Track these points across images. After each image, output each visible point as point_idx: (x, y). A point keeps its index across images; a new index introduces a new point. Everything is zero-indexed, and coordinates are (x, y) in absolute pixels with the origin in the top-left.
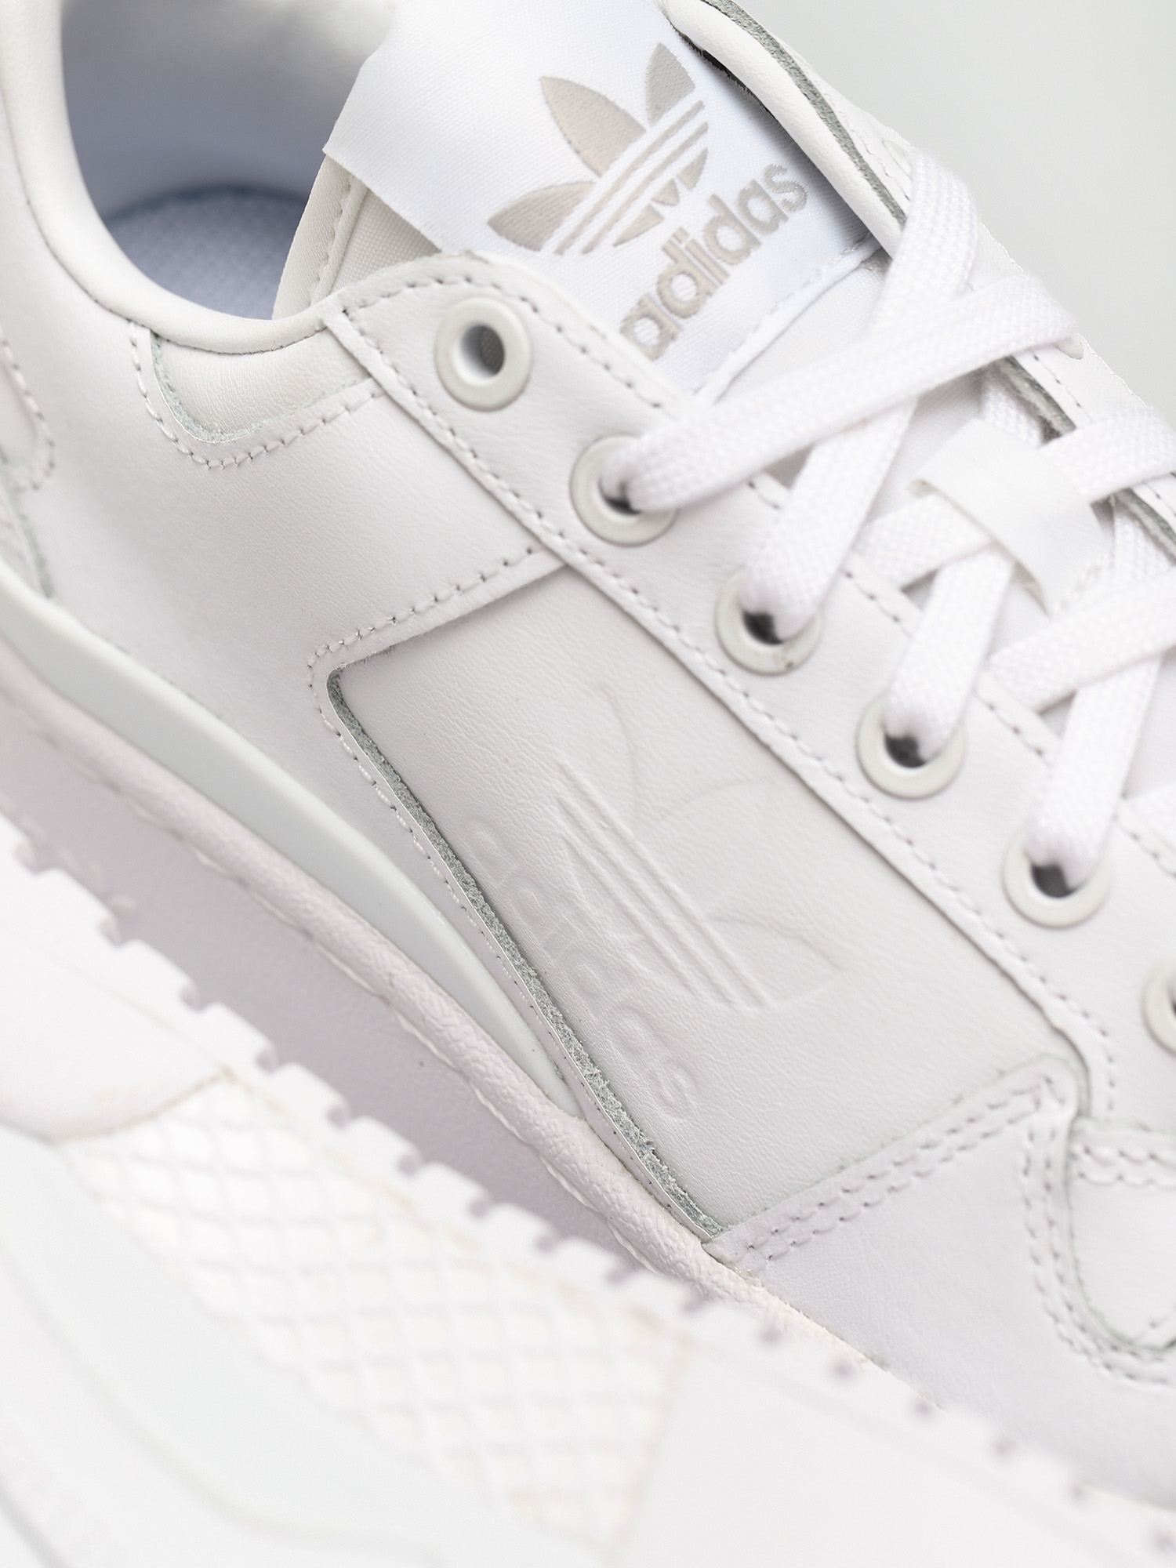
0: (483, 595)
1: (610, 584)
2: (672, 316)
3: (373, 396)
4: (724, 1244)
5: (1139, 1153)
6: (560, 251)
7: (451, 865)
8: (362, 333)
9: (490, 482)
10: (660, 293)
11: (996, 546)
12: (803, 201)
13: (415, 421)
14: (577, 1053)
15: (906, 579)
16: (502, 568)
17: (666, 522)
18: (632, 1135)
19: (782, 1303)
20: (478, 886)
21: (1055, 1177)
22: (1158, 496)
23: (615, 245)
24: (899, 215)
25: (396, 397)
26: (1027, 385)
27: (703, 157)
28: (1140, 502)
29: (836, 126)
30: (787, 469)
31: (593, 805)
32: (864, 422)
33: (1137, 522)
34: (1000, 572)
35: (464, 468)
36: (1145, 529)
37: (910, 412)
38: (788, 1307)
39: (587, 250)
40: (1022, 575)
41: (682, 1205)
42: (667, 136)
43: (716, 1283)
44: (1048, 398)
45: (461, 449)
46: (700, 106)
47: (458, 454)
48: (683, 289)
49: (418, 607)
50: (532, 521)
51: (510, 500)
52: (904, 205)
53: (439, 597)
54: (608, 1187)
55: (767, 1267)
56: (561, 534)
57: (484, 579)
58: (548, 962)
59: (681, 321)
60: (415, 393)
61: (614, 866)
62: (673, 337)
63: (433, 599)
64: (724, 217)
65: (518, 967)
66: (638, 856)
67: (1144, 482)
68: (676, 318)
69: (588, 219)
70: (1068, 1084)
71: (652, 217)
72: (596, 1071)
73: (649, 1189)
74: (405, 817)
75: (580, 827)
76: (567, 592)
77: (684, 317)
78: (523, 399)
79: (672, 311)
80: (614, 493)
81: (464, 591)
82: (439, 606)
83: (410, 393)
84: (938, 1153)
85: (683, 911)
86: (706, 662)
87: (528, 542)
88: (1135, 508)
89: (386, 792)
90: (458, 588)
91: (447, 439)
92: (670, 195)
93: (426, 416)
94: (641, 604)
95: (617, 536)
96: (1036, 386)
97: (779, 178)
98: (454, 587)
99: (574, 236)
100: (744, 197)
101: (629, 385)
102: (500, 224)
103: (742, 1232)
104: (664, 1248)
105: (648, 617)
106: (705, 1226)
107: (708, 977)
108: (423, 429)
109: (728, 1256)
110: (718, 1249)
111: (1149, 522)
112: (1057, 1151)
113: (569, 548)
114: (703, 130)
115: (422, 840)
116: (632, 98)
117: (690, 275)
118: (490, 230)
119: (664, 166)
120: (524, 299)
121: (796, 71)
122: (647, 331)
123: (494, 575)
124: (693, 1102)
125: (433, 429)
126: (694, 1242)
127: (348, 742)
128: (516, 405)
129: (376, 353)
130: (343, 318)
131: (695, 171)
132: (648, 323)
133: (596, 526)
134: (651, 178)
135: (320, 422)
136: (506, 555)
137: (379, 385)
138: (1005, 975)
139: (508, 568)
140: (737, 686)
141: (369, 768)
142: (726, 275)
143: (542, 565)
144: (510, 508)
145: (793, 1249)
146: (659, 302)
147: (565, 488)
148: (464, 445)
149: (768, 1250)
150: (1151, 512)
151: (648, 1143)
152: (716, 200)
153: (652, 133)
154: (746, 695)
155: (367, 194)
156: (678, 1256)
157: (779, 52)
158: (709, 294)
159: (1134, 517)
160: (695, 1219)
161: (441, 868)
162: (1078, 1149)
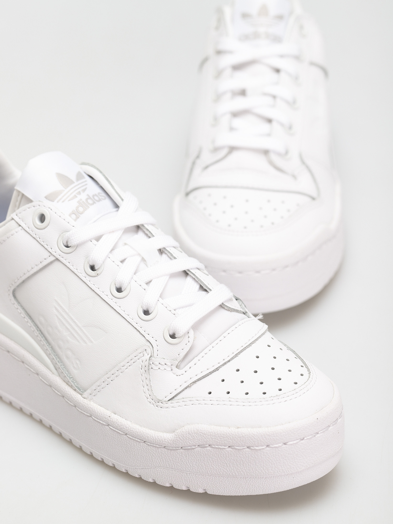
0: (41, 266)
1: (64, 262)
2: (78, 214)
3: (21, 230)
4: (85, 395)
5: (163, 363)
6: (58, 202)
7: (35, 327)
8: (20, 218)
9: (42, 243)
10: (76, 210)
11: (139, 255)
12: (105, 199)
13: (29, 233)
14: (58, 361)
15: (121, 260)
16: (44, 260)
17: (75, 248)
18: (68, 376)
19: (96, 405)
20: (40, 331)
21: (146, 368)
22: (170, 250)
23: (68, 201)
24: (122, 200)
25: (25, 229)
26: (146, 230)
27: (86, 189)
28: (167, 250)
29: (111, 185)
30: (98, 239)
31: (61, 307)
32: (113, 232)
33: (166, 255)
34: (139, 259)
35: (37, 241)
36: (168, 256)
37: (122, 232)
38: (97, 405)
39: (63, 202)
40: (143, 260)
41: (77, 388)
42: (79, 184)
43: (84, 402)
44: (150, 232)
45: (37, 237)
46: (86, 181)
47: (36, 239)
48: (81, 209)
49: (29, 270)
50: (50, 250)
51: (46, 246)
52: (123, 198)
53: (33, 267)
54: (64, 388)
55: (94, 398)
56: (55, 252)
57: (41, 263)
58: (53, 343)
59: (80, 215)
60: (29, 228)
61: (65, 319)
62: (78, 218)
63: (31, 268)
64: (89, 198)
65: (47, 345)
66: (69, 316)
67: (167, 247)
68: (79, 214)
69: (63, 196)
70: (149, 351)
71: (75, 197)
72: (62, 364)
73: (71, 387)
74: (27, 319)
75: (59, 312)
76: (57, 263)
77: (81, 214)
78: (49, 226)
79: (79, 213)
80: (65, 244)
81: (37, 266)
82: (32, 269)
83: (28, 228)
84: (125, 367)
85: (78, 326)
86: (82, 276)
87: (50, 254)
88: (166, 252)
89: (23, 314)
90: (36, 265)
91: (34, 236)
92: (79, 193)
93: (31, 232)
94: (70, 265)
95: (66, 252)
96: (148, 230)
97: (101, 194)
98: (35, 265)
99: (60, 199)
100: (93, 196)
101: (68, 223)
102: (46, 197)
103: (89, 391)
104: (74, 398)
105: (71, 267)
106: (82, 392)
107: (82, 339)
108: (30, 235)
109: (86, 397)
110: (84, 396)
111: (169, 254)
112: (147, 363)
113: (57, 255)
114: (86, 184)
115: (30, 323)
116: (73, 178)
117: (82, 207)
118: (45, 199)
119: (79, 188)
120: (49, 208)
121: (104, 176)
122: (74, 216)
123: (43, 261)
124: (80, 366)
125: (32, 234)
126: (80, 396)
127: (16, 305)
128: (47, 228)
129: (22, 222)
130: (16, 216)
131: (84, 190)
132: (74, 215)
133: (62, 250)
134: (75, 190)
135: (11, 235)
136: (45, 257)
137: (22, 227)
138: (138, 330)
139: (45, 260)
140: (88, 280)
141: (21, 310)
142: (89, 207)
143: (52, 258)
144: (46, 248)
145: (98, 393)
146: (76, 211)
147: (56, 243)
148: (38, 237)
149: (93, 394)
150: (169, 252)
151: (72, 378)
152: (88, 195)
153: (76, 183)
154: (90, 281)
155: (23, 195)
156: (77, 399)
157: (101, 172)
158: (85, 210)
159: (166, 254)
160: (80, 391)
161: (37, 333)
162: (151, 363)
